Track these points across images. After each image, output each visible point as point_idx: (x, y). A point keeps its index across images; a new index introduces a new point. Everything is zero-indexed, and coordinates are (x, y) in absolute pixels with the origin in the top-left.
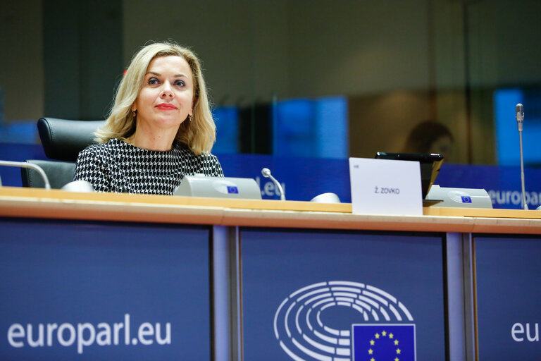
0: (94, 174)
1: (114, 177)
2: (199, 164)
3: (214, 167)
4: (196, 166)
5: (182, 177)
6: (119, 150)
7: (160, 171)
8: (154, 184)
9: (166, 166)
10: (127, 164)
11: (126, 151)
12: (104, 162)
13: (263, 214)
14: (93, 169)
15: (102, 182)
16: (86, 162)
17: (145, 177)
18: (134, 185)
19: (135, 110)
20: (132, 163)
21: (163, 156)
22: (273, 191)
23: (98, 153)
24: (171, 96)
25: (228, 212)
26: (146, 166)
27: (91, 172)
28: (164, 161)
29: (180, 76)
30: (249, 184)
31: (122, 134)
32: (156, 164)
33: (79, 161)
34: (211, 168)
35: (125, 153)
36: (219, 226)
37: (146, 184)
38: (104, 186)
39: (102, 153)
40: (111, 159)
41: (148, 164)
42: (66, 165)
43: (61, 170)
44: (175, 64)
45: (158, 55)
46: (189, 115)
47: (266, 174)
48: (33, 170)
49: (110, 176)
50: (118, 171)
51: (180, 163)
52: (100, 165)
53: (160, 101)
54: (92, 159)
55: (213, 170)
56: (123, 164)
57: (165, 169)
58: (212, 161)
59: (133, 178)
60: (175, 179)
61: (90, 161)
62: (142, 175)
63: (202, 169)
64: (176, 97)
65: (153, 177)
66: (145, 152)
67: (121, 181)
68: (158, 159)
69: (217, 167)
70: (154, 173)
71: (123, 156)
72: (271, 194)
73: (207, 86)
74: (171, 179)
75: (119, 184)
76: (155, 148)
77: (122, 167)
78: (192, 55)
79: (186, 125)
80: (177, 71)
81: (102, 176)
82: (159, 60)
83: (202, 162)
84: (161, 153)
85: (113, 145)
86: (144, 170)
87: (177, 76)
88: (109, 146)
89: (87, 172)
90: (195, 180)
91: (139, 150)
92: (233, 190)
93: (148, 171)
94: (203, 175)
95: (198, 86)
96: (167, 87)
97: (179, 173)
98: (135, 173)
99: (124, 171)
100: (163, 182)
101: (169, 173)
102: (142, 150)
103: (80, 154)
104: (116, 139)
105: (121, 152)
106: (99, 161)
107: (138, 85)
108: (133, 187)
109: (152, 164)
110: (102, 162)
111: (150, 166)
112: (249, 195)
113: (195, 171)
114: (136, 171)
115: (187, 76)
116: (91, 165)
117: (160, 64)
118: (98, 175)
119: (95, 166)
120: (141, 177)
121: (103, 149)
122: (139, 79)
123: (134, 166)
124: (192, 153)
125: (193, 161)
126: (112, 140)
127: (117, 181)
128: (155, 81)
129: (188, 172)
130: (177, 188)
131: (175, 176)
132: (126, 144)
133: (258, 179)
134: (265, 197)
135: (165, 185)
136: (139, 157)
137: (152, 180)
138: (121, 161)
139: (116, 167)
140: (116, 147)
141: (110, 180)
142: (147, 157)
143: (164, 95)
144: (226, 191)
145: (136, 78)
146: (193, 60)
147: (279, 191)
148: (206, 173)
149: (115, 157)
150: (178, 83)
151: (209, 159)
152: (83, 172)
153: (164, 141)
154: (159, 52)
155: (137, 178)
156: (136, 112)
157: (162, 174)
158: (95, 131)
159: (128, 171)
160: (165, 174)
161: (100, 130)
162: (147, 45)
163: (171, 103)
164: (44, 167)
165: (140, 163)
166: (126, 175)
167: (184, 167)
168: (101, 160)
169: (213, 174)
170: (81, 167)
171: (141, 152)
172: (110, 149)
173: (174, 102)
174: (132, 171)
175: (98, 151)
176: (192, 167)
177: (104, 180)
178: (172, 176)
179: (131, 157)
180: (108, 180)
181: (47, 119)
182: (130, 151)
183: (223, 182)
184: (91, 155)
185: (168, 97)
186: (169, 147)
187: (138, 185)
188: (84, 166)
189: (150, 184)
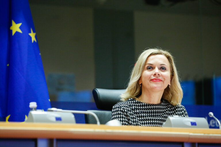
0: (121, 117)
1: (131, 118)
2: (175, 111)
3: (183, 112)
4: (173, 112)
5: (166, 117)
6: (133, 104)
7: (155, 114)
8: (152, 122)
9: (157, 112)
10: (138, 111)
11: (137, 104)
12: (126, 111)
13: (210, 136)
14: (120, 115)
15: (125, 121)
16: (116, 111)
17: (147, 118)
18: (141, 122)
19: (141, 83)
20: (140, 111)
21: (156, 107)
22: (215, 124)
23: (123, 106)
24: (159, 75)
25: (191, 135)
26: (147, 112)
27: (119, 116)
28: (157, 109)
29: (163, 65)
30: (202, 121)
31: (134, 96)
32: (152, 111)
33: (113, 110)
34: (181, 113)
35: (136, 106)
36: (187, 143)
37: (147, 122)
38: (126, 123)
39: (124, 106)
40: (129, 109)
41: (148, 111)
42: (107, 113)
43: (104, 115)
44: (160, 59)
45: (151, 55)
46: (168, 85)
47: (211, 115)
48: (91, 115)
49: (129, 118)
50: (133, 115)
51: (165, 110)
52: (124, 112)
53: (153, 77)
54: (119, 109)
55: (183, 113)
56: (136, 111)
57: (157, 113)
58: (182, 109)
59: (141, 119)
60: (162, 119)
61: (118, 110)
62: (146, 117)
63: (177, 113)
64: (162, 75)
65: (151, 118)
66: (147, 105)
67: (134, 120)
68: (153, 108)
69: (184, 112)
70: (152, 116)
71: (136, 107)
72: (213, 126)
73: (177, 70)
74: (161, 118)
75: (134, 122)
76: (151, 103)
77: (135, 113)
78: (169, 54)
79: (167, 90)
80: (161, 62)
81: (125, 118)
82: (152, 57)
83: (177, 110)
84: (155, 105)
85: (130, 102)
86: (147, 114)
87: (161, 65)
88: (128, 102)
89: (117, 116)
90: (174, 118)
91: (143, 104)
92: (193, 124)
93: (148, 114)
94: (177, 116)
95: (173, 70)
96: (157, 70)
97: (165, 115)
98: (142, 116)
99: (136, 115)
100: (156, 120)
101: (159, 116)
102: (145, 104)
103: (113, 107)
104: (132, 99)
105: (134, 105)
106: (123, 110)
107: (141, 70)
108: (141, 123)
109: (150, 111)
110: (125, 111)
111: (149, 112)
112: (202, 126)
113: (173, 114)
114: (142, 115)
115: (167, 64)
116: (119, 112)
117: (153, 59)
118: (123, 117)
119: (121, 113)
120: (145, 118)
121: (125, 104)
122: (141, 67)
123: (141, 112)
124: (171, 105)
125: (172, 109)
126: (130, 99)
127: (132, 120)
128: (151, 68)
129: (170, 115)
130: (164, 123)
131: (163, 117)
132: (137, 101)
133: (207, 118)
134: (210, 127)
135: (158, 122)
136: (144, 107)
137: (150, 119)
138: (134, 110)
139: (132, 113)
140: (132, 103)
141: (129, 120)
142: (148, 107)
143: (155, 74)
144: (190, 124)
145: (140, 66)
146: (170, 57)
147: (218, 124)
148: (179, 115)
149: (131, 108)
150: (162, 68)
151: (180, 108)
152: (115, 116)
153: (156, 98)
154: (152, 53)
155: (143, 118)
156: (141, 84)
157: (156, 116)
158: (121, 95)
159: (138, 115)
160: (157, 116)
161: (123, 94)
162: (146, 50)
163: (159, 78)
164: (96, 114)
165: (144, 111)
166: (137, 117)
167: (167, 112)
168: (124, 110)
169: (183, 116)
170: (114, 113)
171: (145, 105)
172: (129, 104)
173: (160, 78)
174: (140, 115)
175: (123, 105)
176: (172, 112)
177: (126, 120)
178: (161, 117)
179: (140, 108)
180: (128, 120)
181: (97, 89)
182: (139, 104)
183: (188, 120)
184: (119, 107)
185: (157, 75)
186: (159, 102)
187: (143, 122)
188: (116, 113)
189: (150, 122)
